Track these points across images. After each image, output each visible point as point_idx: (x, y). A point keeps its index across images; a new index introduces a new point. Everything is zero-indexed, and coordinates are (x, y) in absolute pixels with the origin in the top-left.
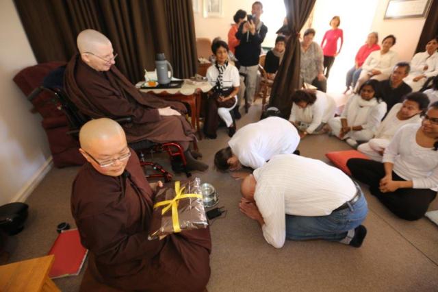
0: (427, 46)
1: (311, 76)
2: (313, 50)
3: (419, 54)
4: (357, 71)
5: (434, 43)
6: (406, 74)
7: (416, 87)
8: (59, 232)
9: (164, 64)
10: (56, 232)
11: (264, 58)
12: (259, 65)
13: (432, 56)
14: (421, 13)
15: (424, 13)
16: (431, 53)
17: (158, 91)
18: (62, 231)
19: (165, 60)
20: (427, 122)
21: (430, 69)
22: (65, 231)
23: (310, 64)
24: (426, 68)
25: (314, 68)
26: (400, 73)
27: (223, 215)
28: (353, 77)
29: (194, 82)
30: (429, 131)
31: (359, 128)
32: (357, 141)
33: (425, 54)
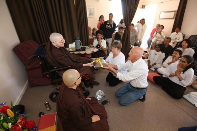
0: (176, 30)
1: (134, 42)
2: (134, 32)
3: (173, 33)
4: (151, 39)
5: (178, 29)
6: (170, 42)
7: (173, 46)
8: (40, 116)
9: (79, 41)
10: (38, 116)
11: (114, 35)
12: (113, 38)
13: (178, 33)
14: (173, 17)
15: (174, 17)
16: (177, 33)
17: (76, 53)
18: (41, 116)
19: (78, 40)
20: (181, 62)
21: (177, 38)
22: (42, 116)
23: (133, 37)
24: (176, 38)
25: (135, 39)
26: (168, 41)
27: (108, 103)
28: (150, 42)
29: (90, 48)
30: (181, 65)
31: (155, 64)
32: (154, 69)
33: (175, 33)
